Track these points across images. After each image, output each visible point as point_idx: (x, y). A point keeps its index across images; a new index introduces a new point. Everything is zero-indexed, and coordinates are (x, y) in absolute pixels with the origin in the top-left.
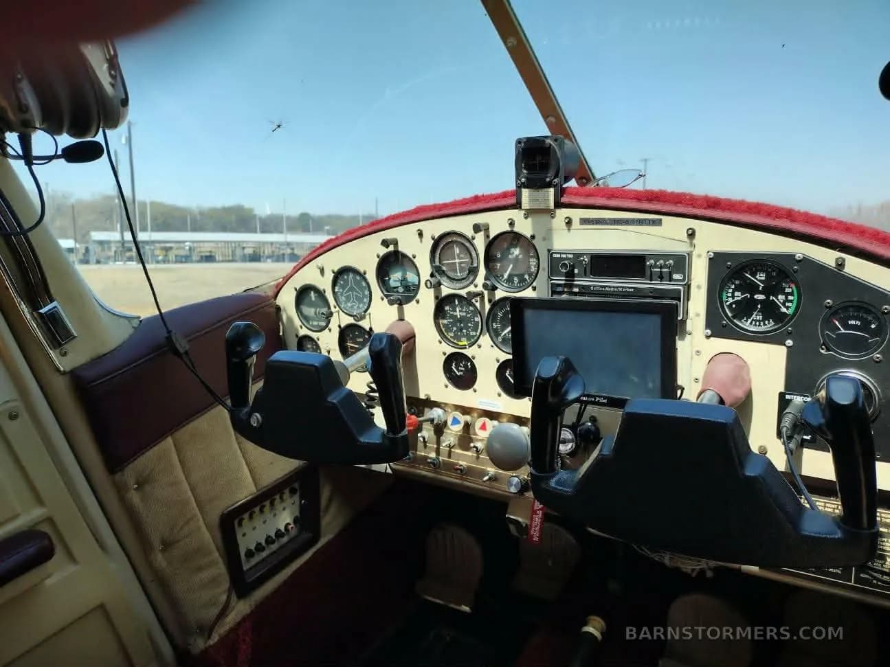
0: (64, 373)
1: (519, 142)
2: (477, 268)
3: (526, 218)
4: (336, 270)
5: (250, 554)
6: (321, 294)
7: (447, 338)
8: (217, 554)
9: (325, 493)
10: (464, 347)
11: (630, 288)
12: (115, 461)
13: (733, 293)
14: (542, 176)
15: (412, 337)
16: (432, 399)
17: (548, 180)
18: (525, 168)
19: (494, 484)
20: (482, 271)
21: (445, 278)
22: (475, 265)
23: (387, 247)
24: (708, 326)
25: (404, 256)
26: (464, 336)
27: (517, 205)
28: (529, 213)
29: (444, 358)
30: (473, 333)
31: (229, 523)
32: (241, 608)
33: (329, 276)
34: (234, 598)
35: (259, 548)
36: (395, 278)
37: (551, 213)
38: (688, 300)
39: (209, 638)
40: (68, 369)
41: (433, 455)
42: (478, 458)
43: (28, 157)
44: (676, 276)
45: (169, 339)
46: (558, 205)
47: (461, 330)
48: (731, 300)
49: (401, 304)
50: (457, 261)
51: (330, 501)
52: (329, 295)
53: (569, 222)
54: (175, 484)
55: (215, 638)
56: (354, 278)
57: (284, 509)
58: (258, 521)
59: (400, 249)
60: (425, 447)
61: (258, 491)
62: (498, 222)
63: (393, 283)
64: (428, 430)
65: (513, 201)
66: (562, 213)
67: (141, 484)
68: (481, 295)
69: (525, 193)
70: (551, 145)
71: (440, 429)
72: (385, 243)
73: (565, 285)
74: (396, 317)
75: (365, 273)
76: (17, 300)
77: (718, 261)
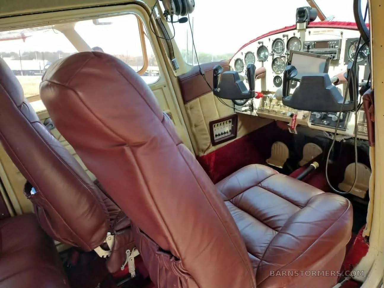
0: (176, 77)
1: (297, 9)
2: (284, 49)
3: (298, 32)
4: (246, 53)
5: (216, 136)
6: (241, 61)
7: (275, 71)
8: (208, 132)
9: (239, 124)
10: (279, 74)
11: (324, 51)
12: (185, 102)
13: (353, 51)
14: (302, 19)
15: (265, 72)
16: (270, 91)
17: (304, 20)
18: (298, 17)
19: (284, 115)
20: (286, 49)
21: (276, 53)
22: (284, 48)
23: (260, 44)
24: (344, 61)
25: (265, 47)
26: (280, 71)
27: (296, 29)
28: (299, 30)
29: (274, 78)
30: (282, 69)
31: (212, 124)
32: (213, 149)
33: (244, 55)
34: (211, 145)
35: (219, 135)
36: (262, 54)
37: (305, 30)
38: (340, 53)
39: (204, 153)
40: (177, 76)
41: (268, 108)
42: (281, 108)
43: (172, 22)
44: (336, 47)
45: (200, 70)
46: (307, 27)
47: (279, 68)
48: (352, 53)
49: (263, 62)
50: (279, 47)
51: (241, 127)
52: (244, 61)
53: (310, 32)
54: (199, 111)
55: (206, 154)
56: (251, 55)
57: (227, 126)
58: (219, 127)
59: (264, 45)
60: (267, 106)
61: (220, 118)
62: (290, 34)
63: (261, 56)
64: (268, 101)
65: (295, 27)
66: (308, 30)
67: (191, 108)
68: (285, 57)
69: (298, 24)
70: (305, 9)
71: (271, 100)
72: (259, 43)
73: (307, 51)
74: (261, 66)
75: (254, 53)
76: (168, 57)
77: (348, 41)
